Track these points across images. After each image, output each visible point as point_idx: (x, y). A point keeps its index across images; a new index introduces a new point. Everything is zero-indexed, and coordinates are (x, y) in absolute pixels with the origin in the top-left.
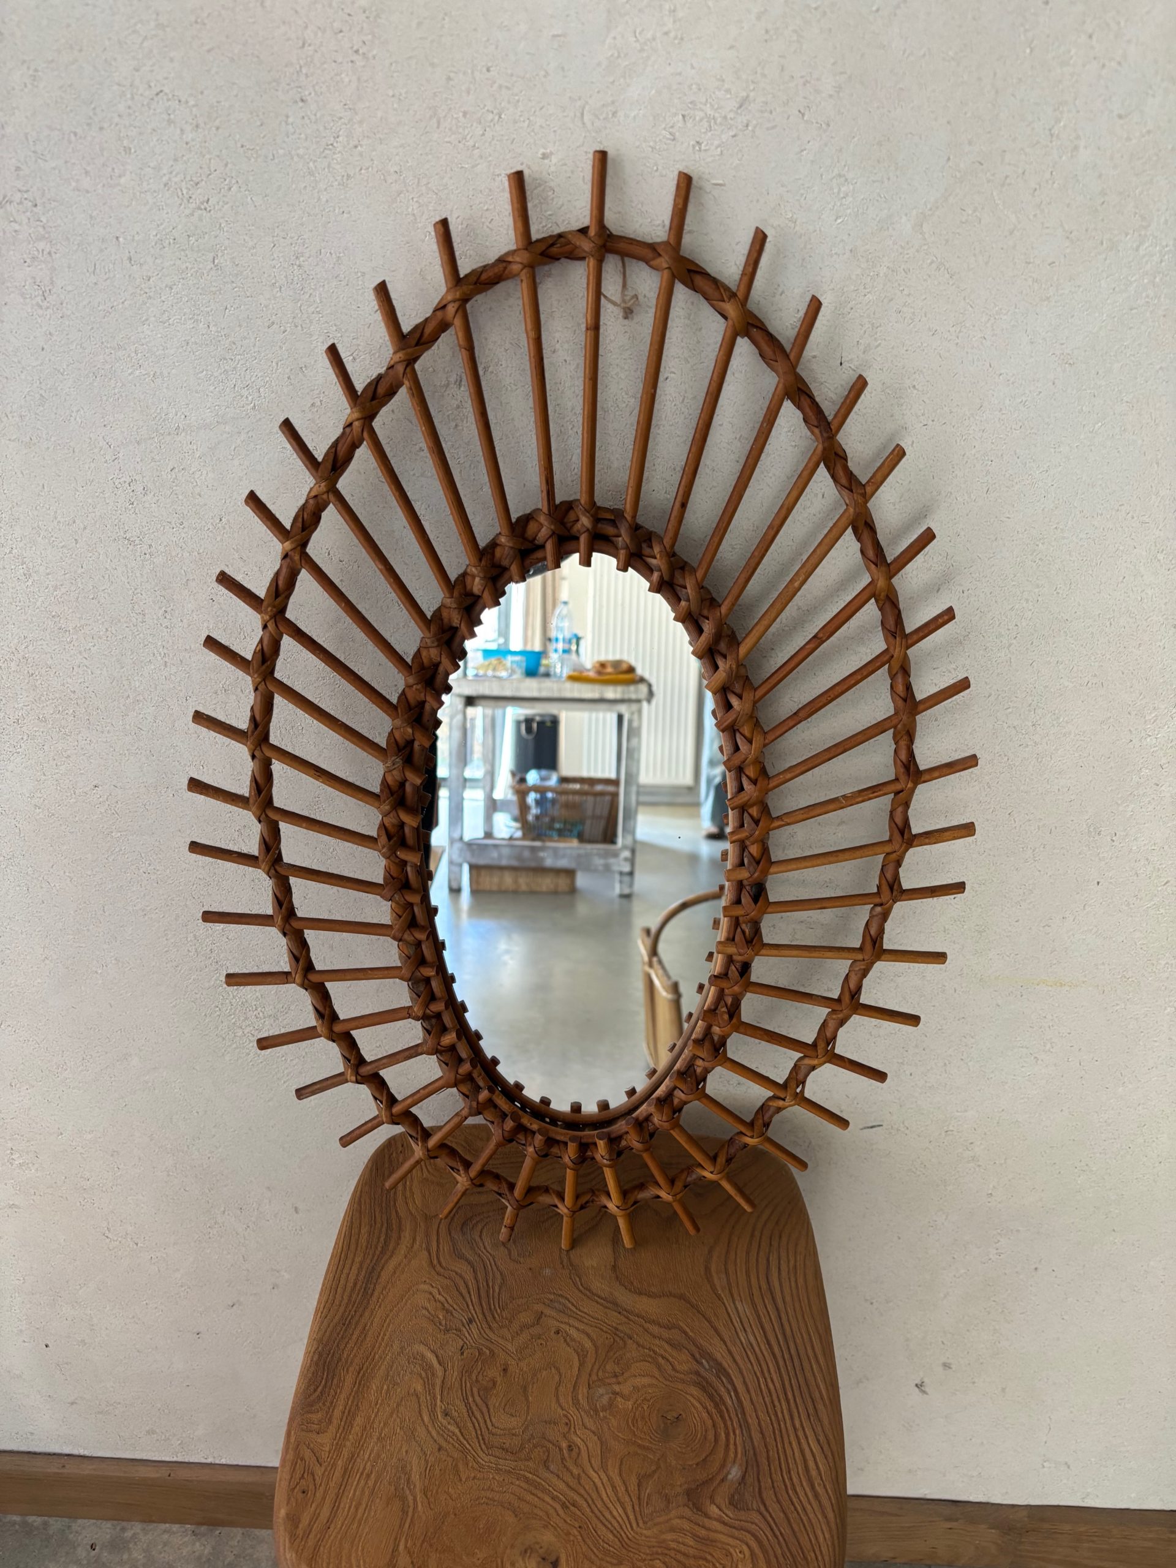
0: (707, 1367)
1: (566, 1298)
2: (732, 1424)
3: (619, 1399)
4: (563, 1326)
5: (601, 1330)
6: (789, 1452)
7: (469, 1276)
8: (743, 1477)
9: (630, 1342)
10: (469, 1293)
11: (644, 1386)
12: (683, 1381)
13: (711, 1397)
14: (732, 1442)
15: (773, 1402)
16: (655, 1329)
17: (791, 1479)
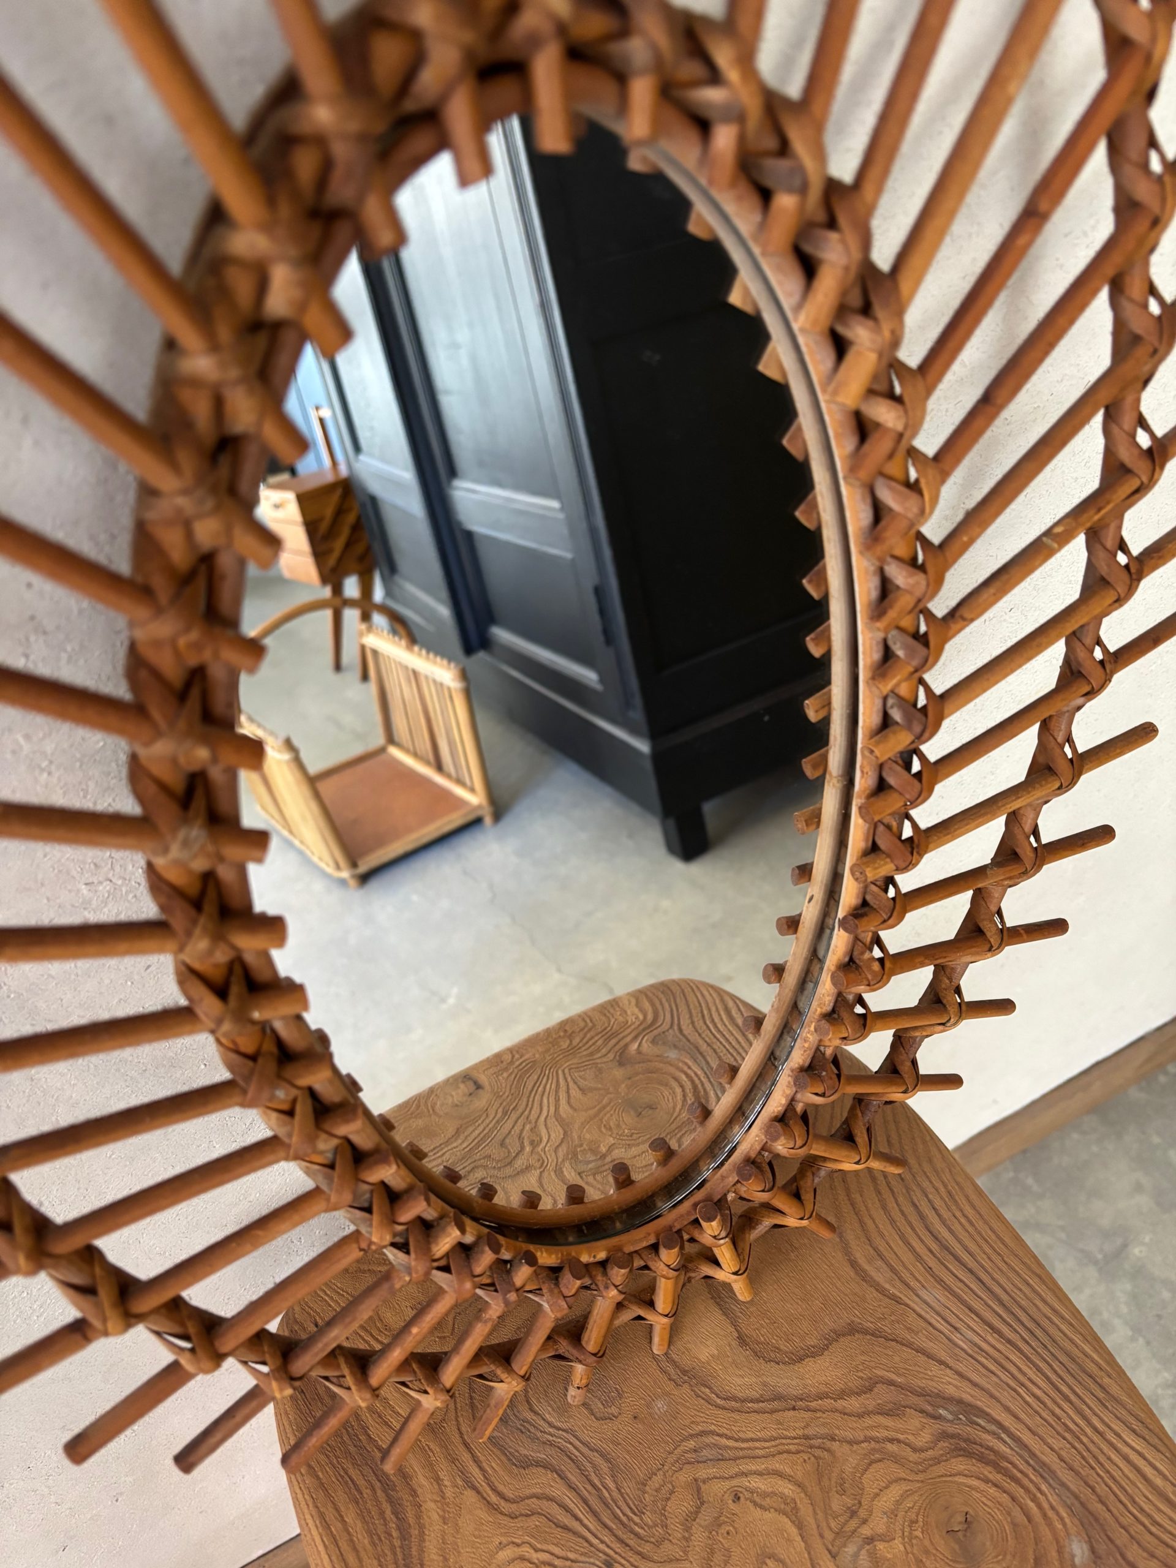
0: (950, 1417)
1: (713, 1433)
2: (1032, 1481)
3: (880, 1546)
4: (735, 1482)
5: (789, 1452)
6: (1117, 1474)
7: (559, 1490)
8: (1093, 1550)
9: (835, 1446)
10: (577, 1519)
11: (898, 1503)
12: (937, 1461)
13: (982, 1459)
14: (1046, 1506)
15: (1054, 1414)
16: (853, 1404)
17: (1142, 1510)
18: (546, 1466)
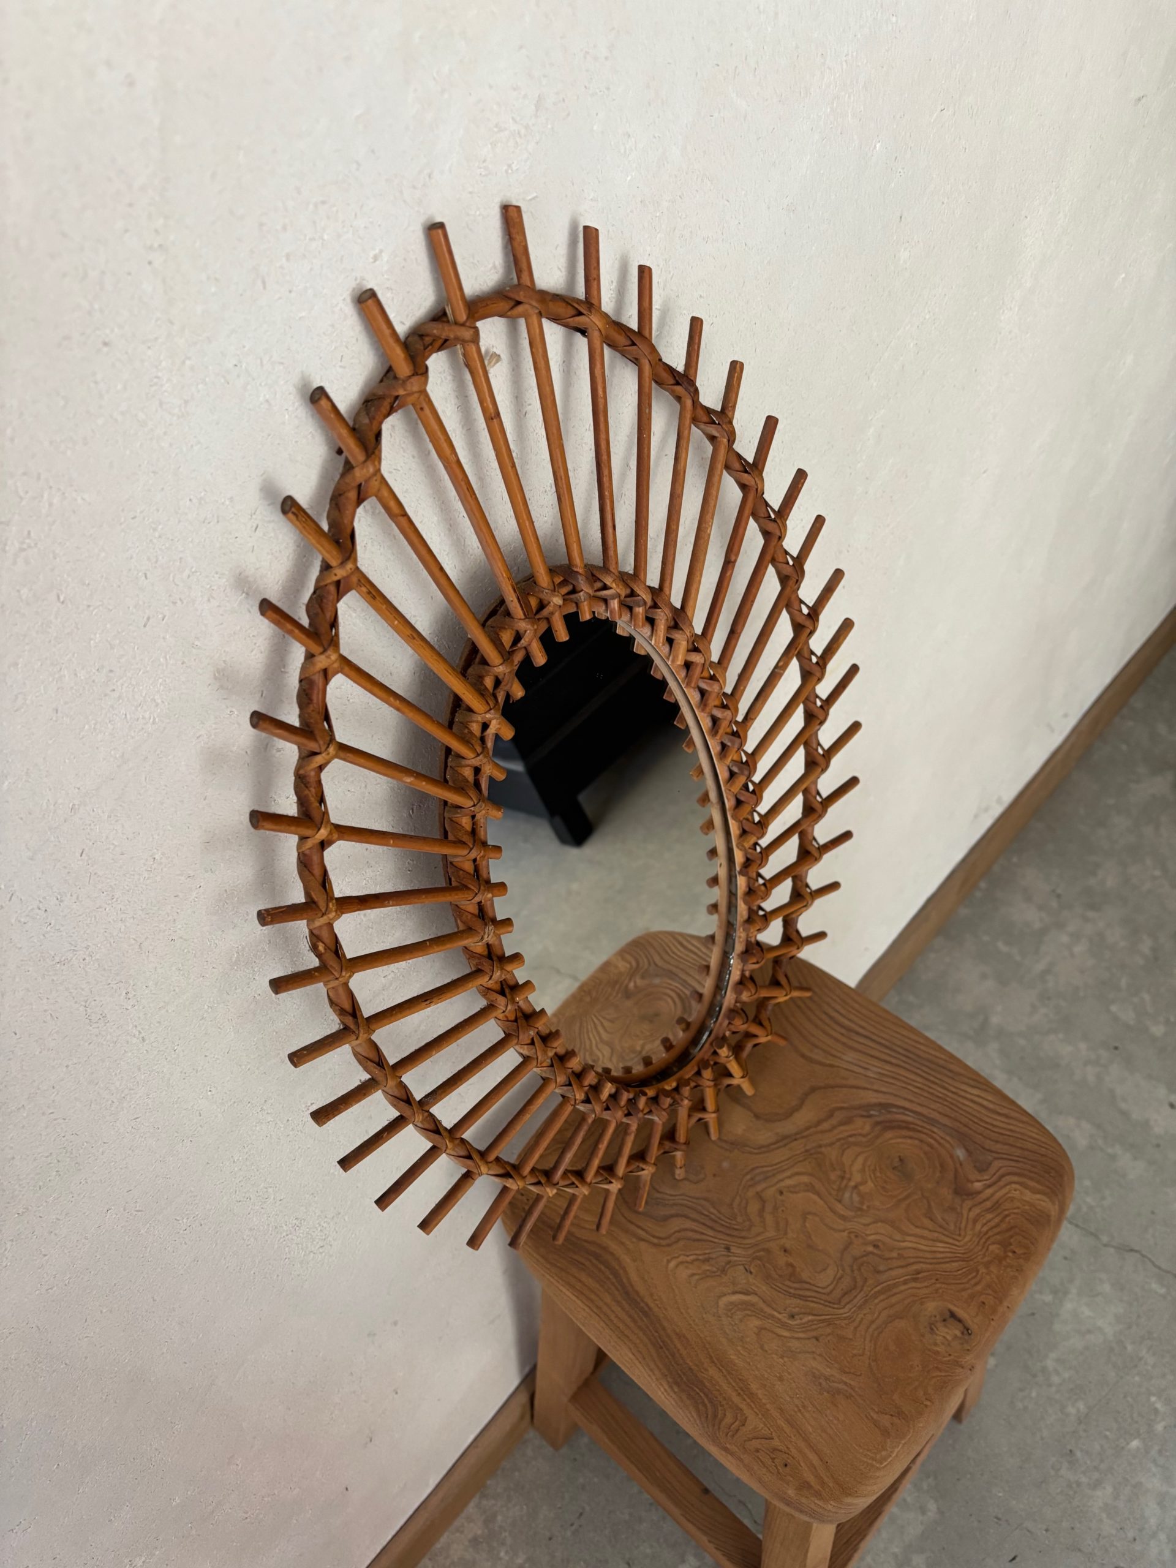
0: (877, 1113)
1: (757, 1167)
2: (927, 1129)
3: (862, 1188)
4: (778, 1186)
5: (800, 1162)
6: (970, 1110)
7: (688, 1224)
8: (967, 1150)
9: (823, 1149)
10: (703, 1233)
11: (864, 1165)
12: (877, 1137)
13: (900, 1128)
14: (938, 1138)
15: (929, 1092)
16: (826, 1126)
17: (987, 1123)
18: (677, 1215)
